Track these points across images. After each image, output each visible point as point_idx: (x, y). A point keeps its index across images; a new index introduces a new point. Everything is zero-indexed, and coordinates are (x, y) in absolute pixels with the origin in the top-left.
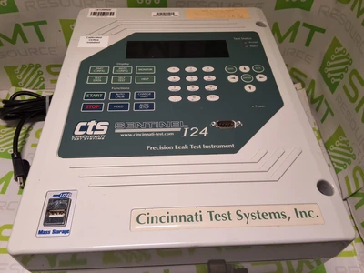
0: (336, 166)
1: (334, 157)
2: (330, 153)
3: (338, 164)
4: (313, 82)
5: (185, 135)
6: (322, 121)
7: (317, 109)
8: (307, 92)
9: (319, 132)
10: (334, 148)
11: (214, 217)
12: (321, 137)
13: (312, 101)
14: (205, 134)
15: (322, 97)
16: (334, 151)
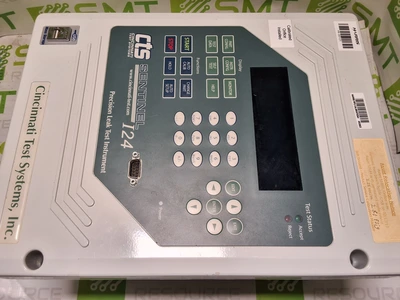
0: (394, 117)
1: (393, 108)
2: (389, 103)
3: (396, 115)
4: (378, 20)
5: (124, 125)
6: (384, 66)
7: (380, 53)
8: (371, 32)
9: (379, 79)
10: (394, 98)
11: (28, 144)
12: (381, 85)
13: (375, 42)
14: (124, 146)
15: (387, 39)
16: (394, 101)
